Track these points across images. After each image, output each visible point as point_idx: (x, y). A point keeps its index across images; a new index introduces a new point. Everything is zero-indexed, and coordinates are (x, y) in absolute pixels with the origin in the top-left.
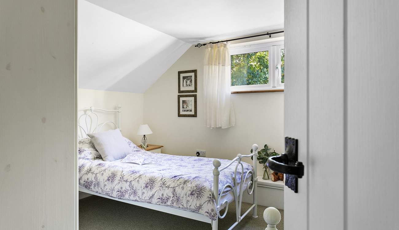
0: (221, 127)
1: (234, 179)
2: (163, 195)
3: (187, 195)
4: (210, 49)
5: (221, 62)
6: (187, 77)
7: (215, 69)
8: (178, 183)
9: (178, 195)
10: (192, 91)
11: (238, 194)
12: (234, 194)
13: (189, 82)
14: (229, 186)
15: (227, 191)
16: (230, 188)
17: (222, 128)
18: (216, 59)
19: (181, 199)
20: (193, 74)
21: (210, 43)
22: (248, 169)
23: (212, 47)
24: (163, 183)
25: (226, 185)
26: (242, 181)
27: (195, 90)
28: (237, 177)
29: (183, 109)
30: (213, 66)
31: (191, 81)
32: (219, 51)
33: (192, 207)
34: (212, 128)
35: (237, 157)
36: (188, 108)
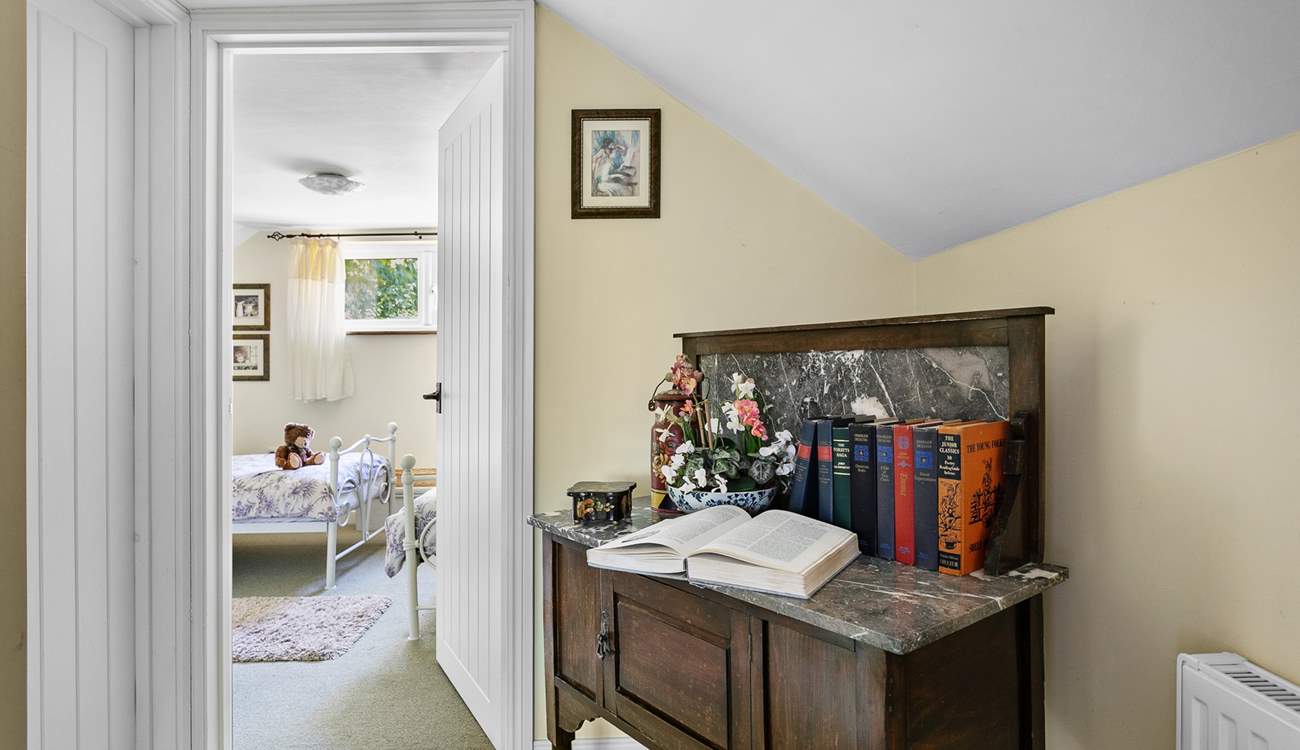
0: (325, 399)
1: (359, 474)
2: (239, 503)
3: (286, 495)
4: (301, 246)
5: (326, 276)
6: (247, 297)
7: (313, 288)
8: (268, 481)
9: (268, 499)
10: (259, 328)
11: (365, 499)
12: (358, 495)
13: (250, 308)
14: (351, 481)
15: (349, 488)
16: (353, 485)
17: (329, 400)
18: (316, 268)
19: (275, 502)
20: (260, 293)
21: (303, 235)
22: (380, 462)
23: (306, 244)
24: (238, 487)
25: (347, 479)
26: (370, 480)
27: (267, 325)
28: (363, 471)
29: (237, 365)
30: (310, 281)
31: (256, 307)
32: (321, 254)
33: (297, 511)
34: (305, 402)
35: (364, 440)
36: (247, 361)
